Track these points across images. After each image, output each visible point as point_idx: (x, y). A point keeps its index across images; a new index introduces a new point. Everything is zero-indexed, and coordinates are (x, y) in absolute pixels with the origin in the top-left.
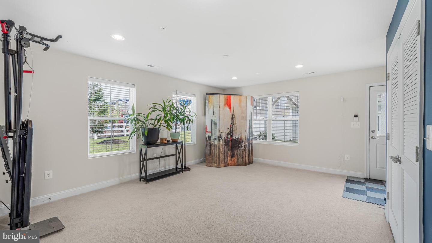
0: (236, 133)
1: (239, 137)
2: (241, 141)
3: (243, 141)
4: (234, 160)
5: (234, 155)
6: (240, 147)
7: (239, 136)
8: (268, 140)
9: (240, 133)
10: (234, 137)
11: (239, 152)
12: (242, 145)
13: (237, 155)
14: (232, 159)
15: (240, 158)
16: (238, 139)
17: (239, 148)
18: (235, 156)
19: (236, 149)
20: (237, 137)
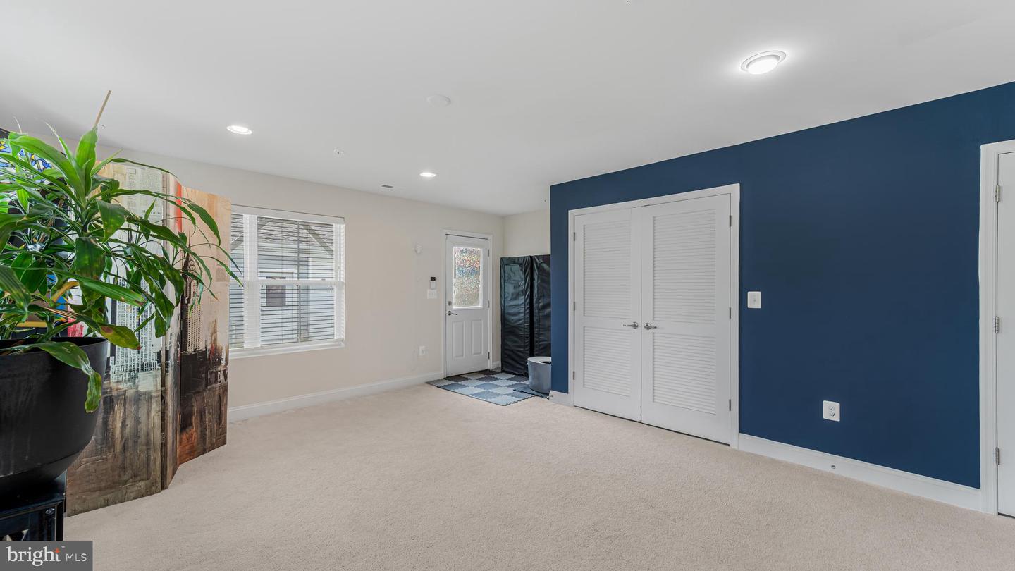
0: (197, 331)
1: (209, 347)
2: (214, 359)
3: (220, 359)
4: (189, 439)
5: (191, 419)
6: (211, 383)
7: (209, 343)
8: (246, 346)
9: (211, 330)
10: (190, 350)
11: (206, 400)
12: (216, 373)
13: (202, 414)
14: (184, 437)
15: (209, 421)
16: (204, 353)
17: (207, 385)
18: (195, 419)
19: (199, 392)
20: (202, 347)
